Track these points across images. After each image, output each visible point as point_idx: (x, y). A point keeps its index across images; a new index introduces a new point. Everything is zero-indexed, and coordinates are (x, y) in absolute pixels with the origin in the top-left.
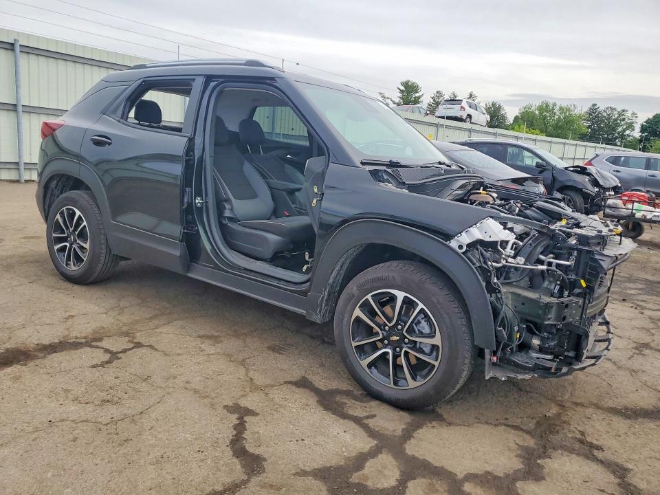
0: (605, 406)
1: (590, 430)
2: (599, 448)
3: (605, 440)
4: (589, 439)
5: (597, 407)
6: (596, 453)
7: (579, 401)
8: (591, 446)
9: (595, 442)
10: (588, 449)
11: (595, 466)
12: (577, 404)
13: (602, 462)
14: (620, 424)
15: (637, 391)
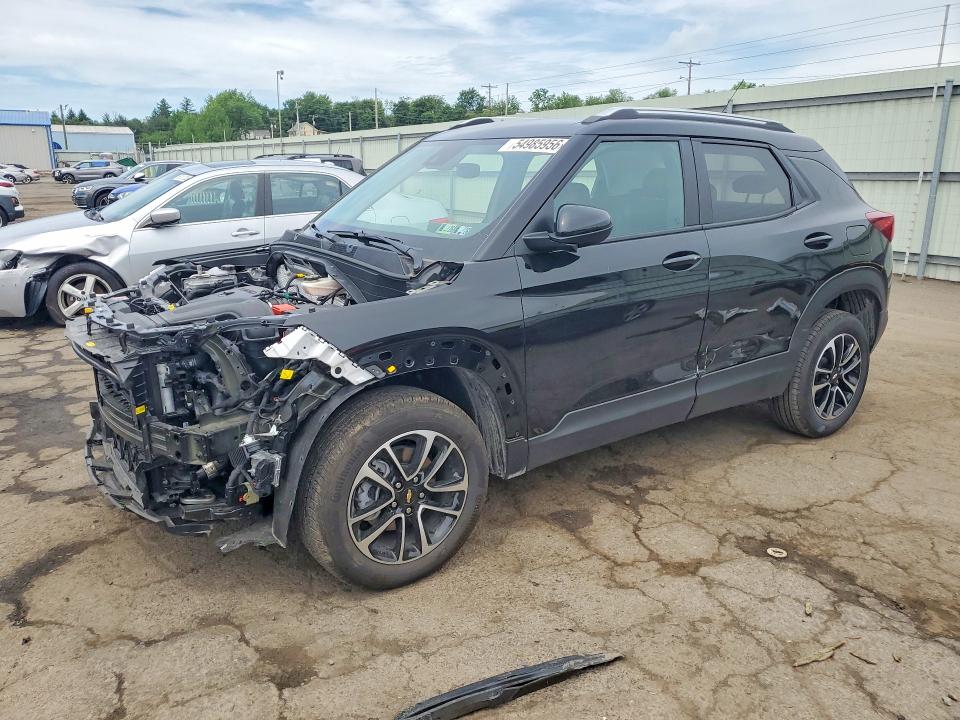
0: (90, 549)
1: (86, 511)
2: (68, 503)
3: (68, 511)
4: (81, 503)
5: (100, 542)
6: (67, 498)
7: (122, 535)
8: (73, 500)
9: (74, 504)
10: (75, 496)
11: (61, 489)
12: (121, 531)
13: (58, 494)
14: (62, 535)
15: (68, 599)
